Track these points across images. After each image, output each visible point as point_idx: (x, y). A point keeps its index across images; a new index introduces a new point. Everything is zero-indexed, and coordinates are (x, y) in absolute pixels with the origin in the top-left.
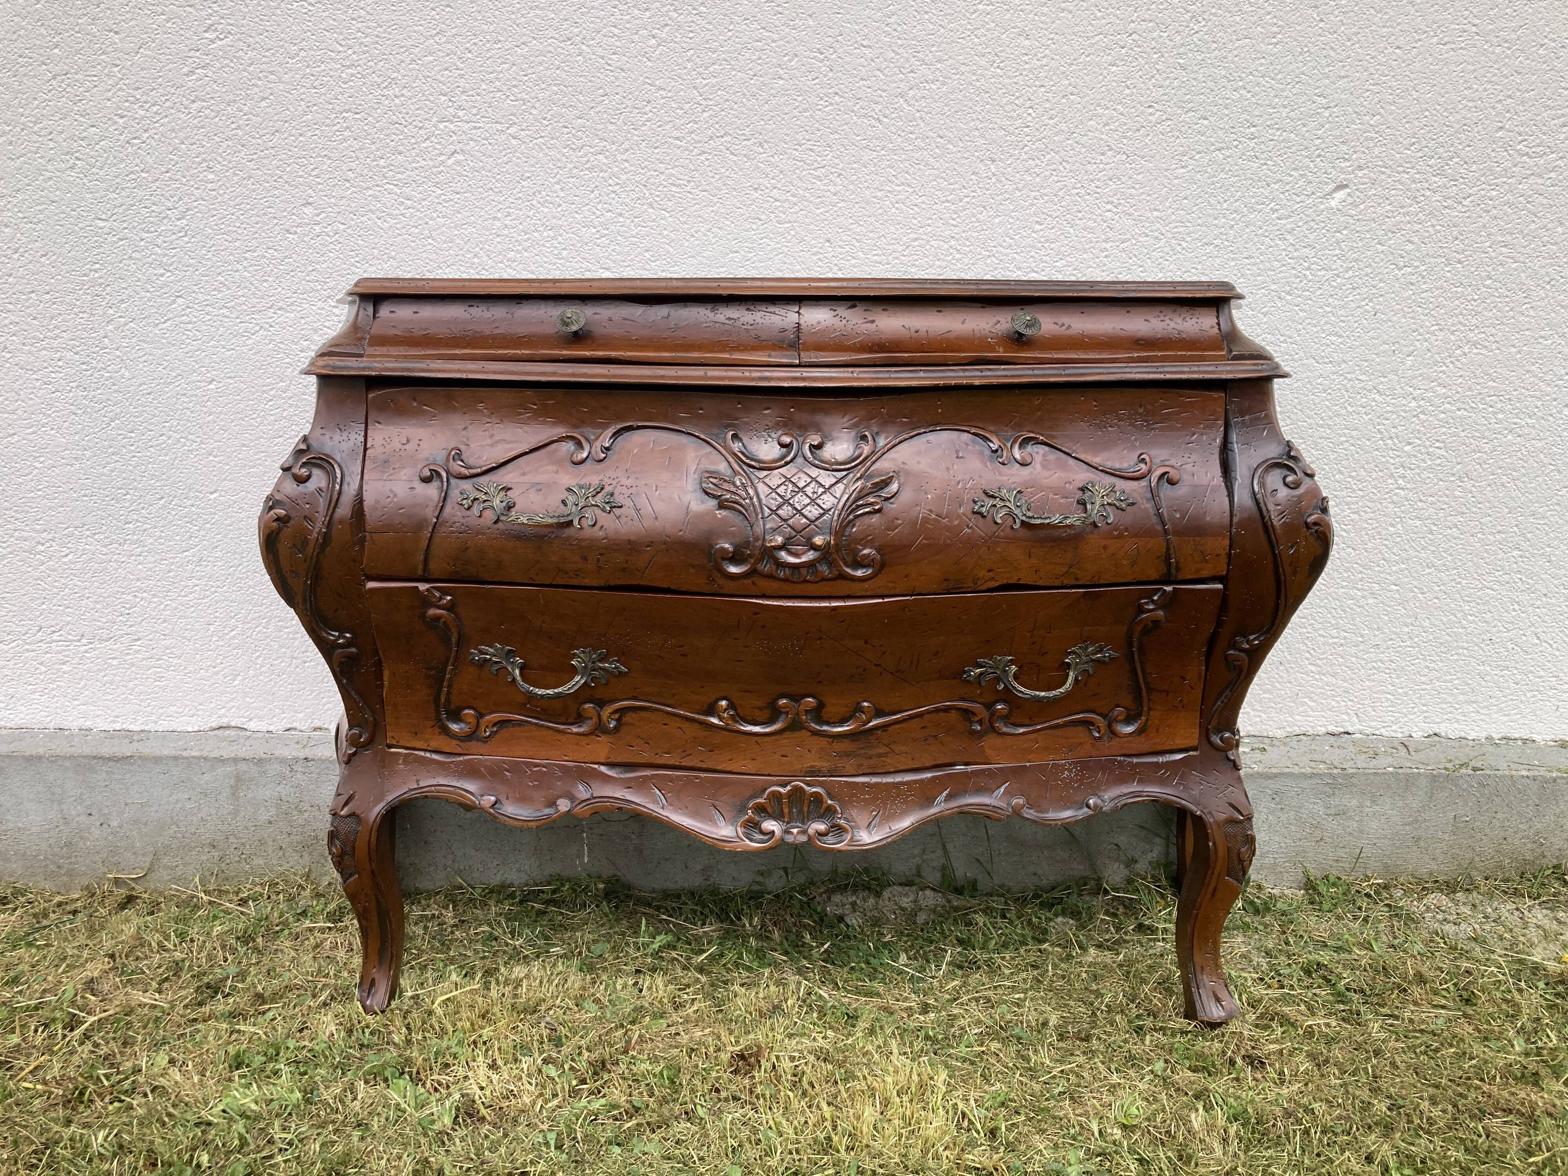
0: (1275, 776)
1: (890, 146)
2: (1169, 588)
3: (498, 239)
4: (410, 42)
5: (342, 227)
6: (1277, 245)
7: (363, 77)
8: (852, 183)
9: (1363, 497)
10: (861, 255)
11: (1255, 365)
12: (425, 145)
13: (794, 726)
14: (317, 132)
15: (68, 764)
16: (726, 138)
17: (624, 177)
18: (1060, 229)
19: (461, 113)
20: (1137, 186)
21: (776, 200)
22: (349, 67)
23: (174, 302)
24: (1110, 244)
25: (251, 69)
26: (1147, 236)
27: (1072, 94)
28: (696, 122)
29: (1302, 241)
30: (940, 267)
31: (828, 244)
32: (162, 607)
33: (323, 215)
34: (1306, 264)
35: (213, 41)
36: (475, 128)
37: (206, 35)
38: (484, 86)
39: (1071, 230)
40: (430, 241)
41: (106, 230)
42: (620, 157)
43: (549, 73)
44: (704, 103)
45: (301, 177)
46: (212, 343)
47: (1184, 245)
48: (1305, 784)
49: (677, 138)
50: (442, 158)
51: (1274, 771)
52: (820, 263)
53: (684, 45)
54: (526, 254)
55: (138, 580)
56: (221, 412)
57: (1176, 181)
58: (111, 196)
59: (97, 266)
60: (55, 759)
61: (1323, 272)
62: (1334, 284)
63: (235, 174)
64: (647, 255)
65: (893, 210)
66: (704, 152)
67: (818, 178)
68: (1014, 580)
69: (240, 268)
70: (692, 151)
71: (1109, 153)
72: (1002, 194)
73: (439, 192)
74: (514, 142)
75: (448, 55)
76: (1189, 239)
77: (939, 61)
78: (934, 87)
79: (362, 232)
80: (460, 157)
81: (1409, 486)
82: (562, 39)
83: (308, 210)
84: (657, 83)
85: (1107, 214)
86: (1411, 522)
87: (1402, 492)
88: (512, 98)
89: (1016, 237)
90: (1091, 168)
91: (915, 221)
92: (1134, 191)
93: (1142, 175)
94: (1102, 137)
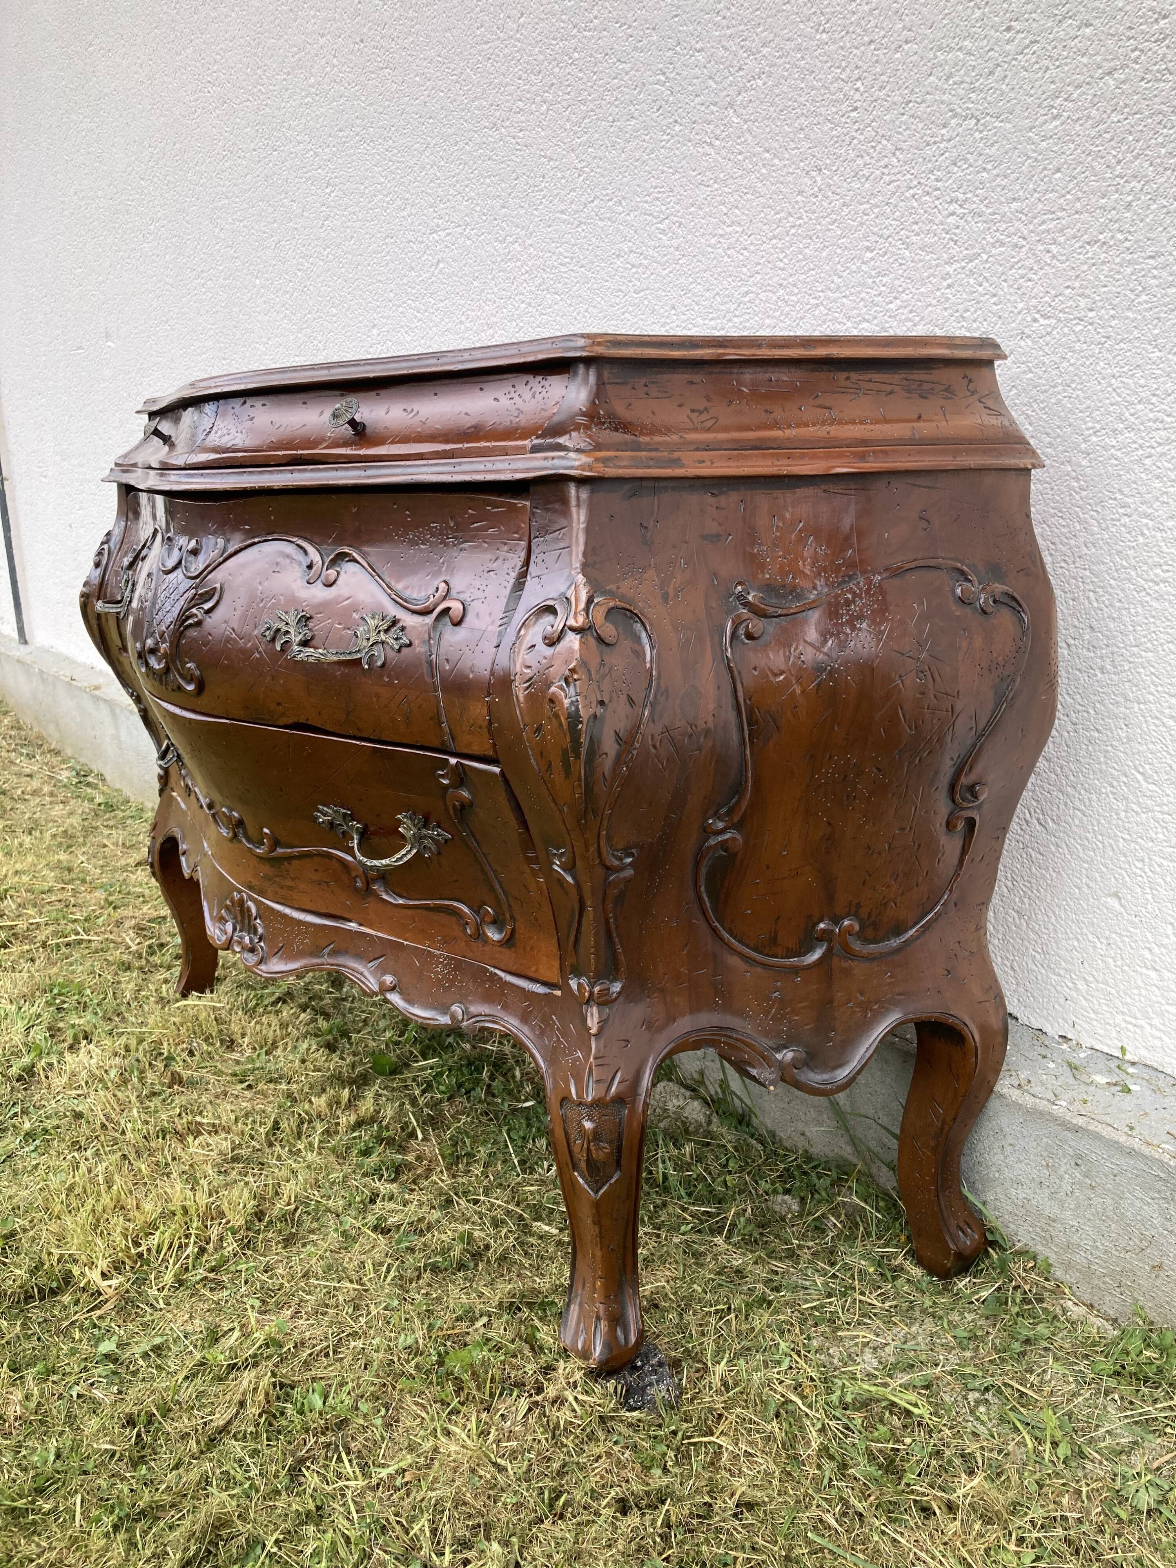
0: (1076, 1130)
1: (722, 176)
2: (453, 761)
7: (393, 202)
8: (690, 232)
11: (546, 458)
12: (424, 258)
13: (236, 837)
14: (375, 260)
16: (595, 203)
17: (530, 264)
18: (893, 254)
19: (440, 222)
20: (989, 167)
21: (633, 266)
22: (387, 196)
24: (954, 266)
26: (1002, 244)
27: (907, 42)
28: (574, 190)
31: (673, 312)
36: (448, 235)
38: (451, 191)
39: (907, 253)
42: (527, 242)
43: (485, 165)
44: (579, 166)
47: (1054, 248)
48: (1125, 1162)
49: (562, 212)
50: (433, 268)
51: (1080, 1121)
53: (564, 103)
57: (1044, 144)
63: (344, 307)
65: (726, 259)
66: (581, 223)
67: (664, 232)
68: (302, 720)
70: (572, 224)
71: (954, 122)
72: (828, 215)
73: (433, 302)
74: (468, 242)
75: (432, 166)
76: (1062, 239)
77: (764, 45)
78: (760, 82)
80: (441, 265)
85: (949, 220)
88: (466, 198)
89: (845, 274)
90: (929, 151)
91: (745, 270)
92: (985, 174)
93: (996, 146)
94: (945, 98)
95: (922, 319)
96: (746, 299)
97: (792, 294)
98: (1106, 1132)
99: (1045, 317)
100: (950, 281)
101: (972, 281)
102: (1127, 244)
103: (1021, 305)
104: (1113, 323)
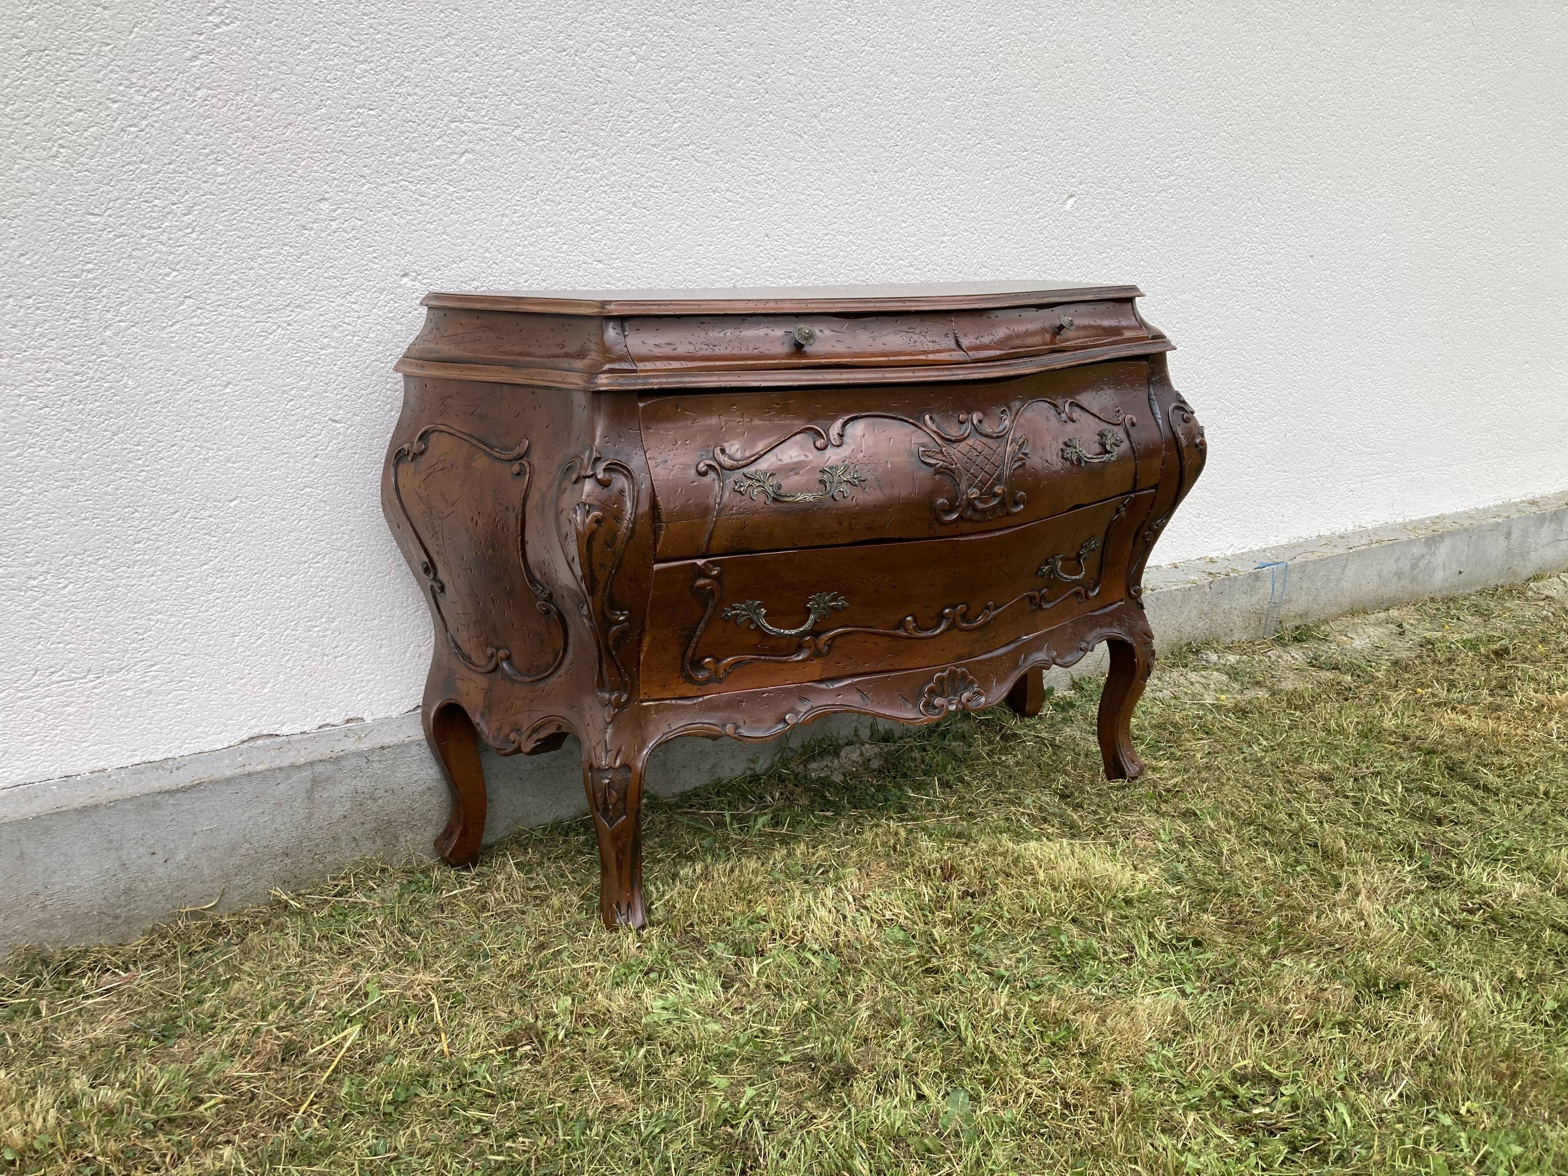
1: (809, 157)
2: (1133, 496)
3: (507, 235)
4: (421, 42)
5: (360, 223)
6: (1038, 238)
7: (376, 73)
8: (783, 187)
10: (790, 247)
12: (437, 143)
13: (949, 627)
14: (332, 127)
16: (691, 147)
17: (613, 179)
18: (917, 226)
19: (470, 114)
20: (962, 194)
21: (729, 201)
22: (362, 63)
23: (182, 303)
25: (261, 58)
27: (923, 121)
28: (668, 132)
29: (1051, 235)
32: (181, 626)
33: (339, 211)
35: (217, 26)
36: (483, 129)
37: (210, 18)
38: (491, 90)
40: (444, 236)
41: (100, 226)
42: (609, 161)
43: (548, 80)
44: (675, 115)
45: (317, 172)
46: (227, 345)
47: (988, 237)
49: (654, 146)
50: (454, 157)
52: (761, 254)
53: (658, 63)
54: (531, 249)
55: (152, 601)
56: (238, 417)
57: (984, 190)
58: (106, 188)
59: (90, 266)
61: (1062, 257)
62: (1068, 265)
63: (246, 168)
64: (633, 248)
65: (811, 210)
66: (675, 158)
67: (759, 182)
68: (1078, 502)
69: (256, 265)
70: (665, 157)
71: (946, 168)
72: (881, 198)
73: (452, 189)
74: (519, 143)
75: (457, 57)
76: (991, 234)
77: (840, 90)
78: (837, 111)
79: (378, 228)
80: (471, 156)
82: (559, 49)
83: (325, 206)
84: (638, 95)
85: (944, 214)
88: (516, 102)
89: (890, 233)
100: (944, 245)
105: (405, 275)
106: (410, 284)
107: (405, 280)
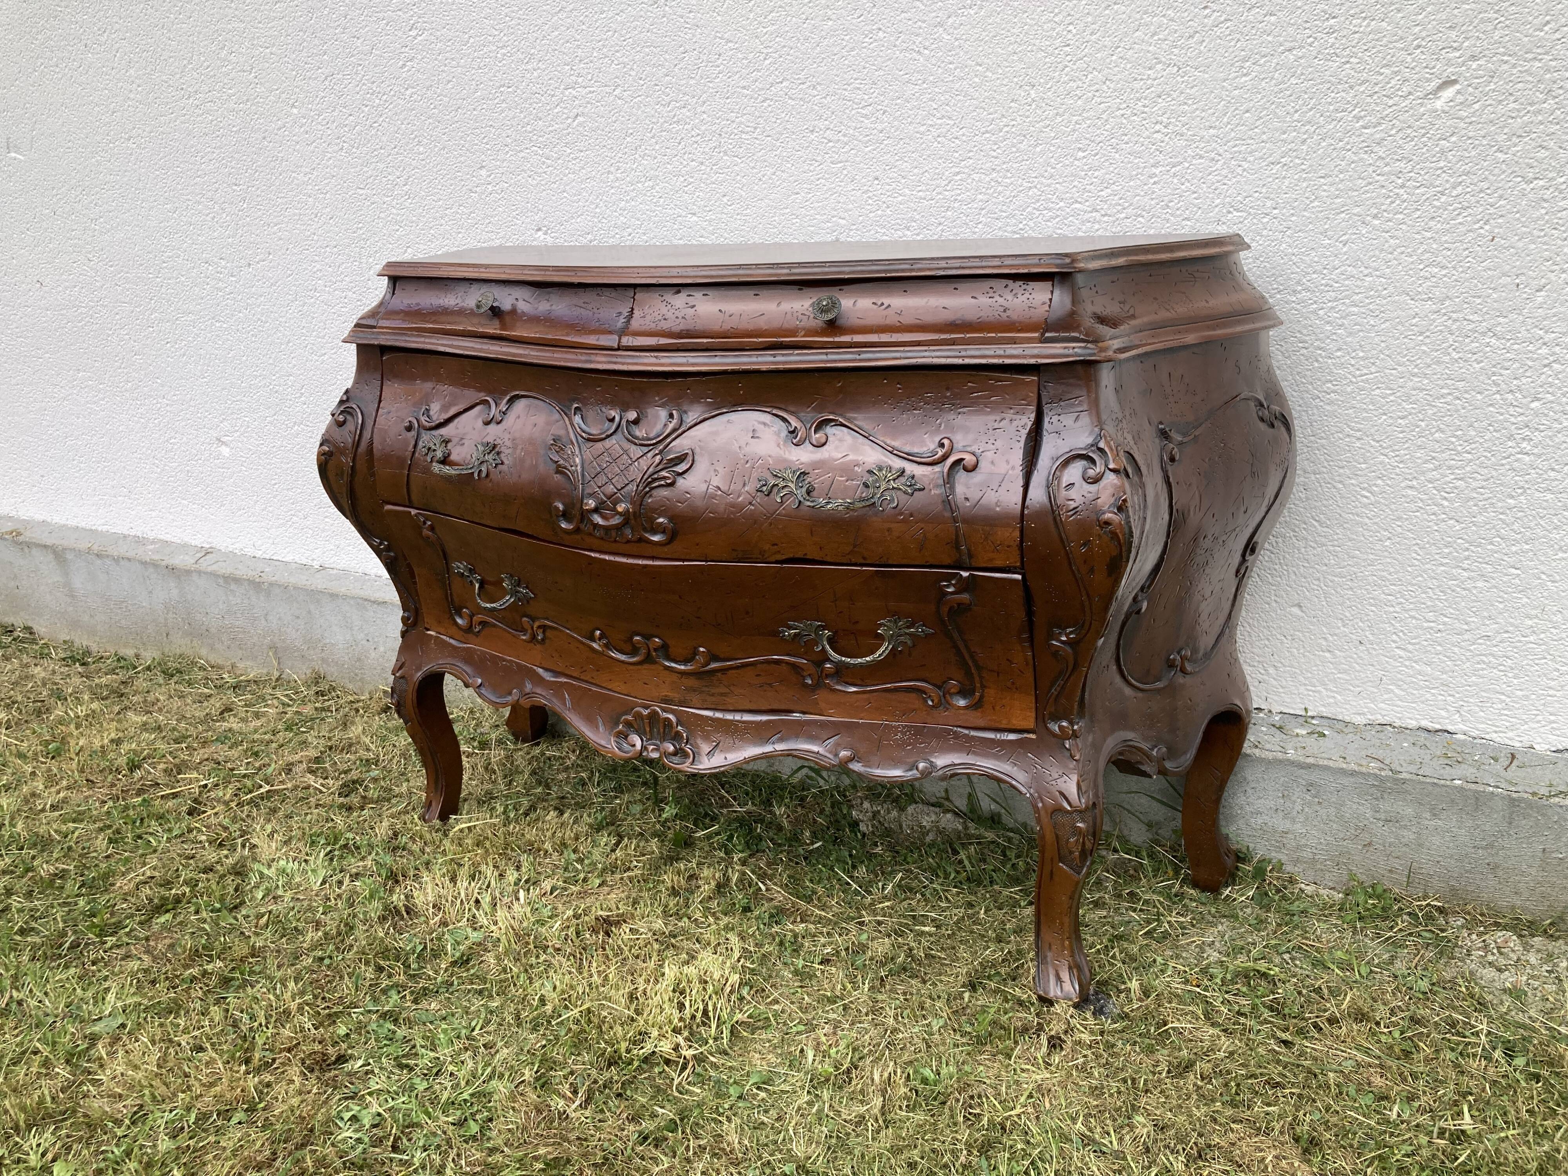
1: (931, 78)
2: (965, 574)
3: (612, 191)
4: (542, 20)
5: (506, 185)
6: (1361, 159)
7: (512, 55)
8: (896, 119)
9: (1470, 461)
10: (907, 191)
12: (556, 111)
13: (648, 660)
14: (484, 106)
15: (352, 602)
16: (784, 84)
17: (703, 128)
18: (1104, 155)
19: (580, 80)
21: (830, 141)
22: (502, 48)
24: (1160, 169)
25: (439, 57)
26: (1201, 157)
28: (759, 71)
29: (1395, 153)
30: (981, 201)
31: (876, 182)
34: (1400, 181)
35: (415, 38)
36: (591, 92)
37: (410, 32)
38: (595, 54)
39: (1117, 156)
41: (364, 197)
42: (699, 109)
43: (642, 35)
44: (765, 51)
45: (477, 145)
47: (1245, 165)
49: (744, 88)
50: (570, 121)
52: (870, 201)
54: (633, 203)
57: (1236, 92)
58: (365, 169)
60: (345, 597)
61: (1422, 190)
62: (1436, 203)
63: (436, 146)
64: (725, 199)
65: (936, 144)
66: (766, 99)
67: (866, 116)
68: (799, 555)
70: (756, 99)
71: (1158, 67)
72: (1042, 120)
73: (569, 151)
74: (619, 102)
75: (568, 28)
76: (1252, 159)
78: (972, 12)
80: (582, 119)
81: (1536, 451)
83: (483, 172)
84: (726, 35)
85: (1155, 135)
86: (1537, 494)
87: (1527, 458)
88: (616, 62)
89: (1058, 166)
90: (1137, 85)
91: (957, 155)
92: (1186, 107)
93: (1196, 89)
94: (1150, 48)
95: (1131, 205)
96: (959, 177)
97: (1005, 177)
98: (1331, 764)
99: (1237, 210)
100: (1156, 179)
101: (1175, 181)
102: (1303, 167)
103: (1217, 202)
104: (1293, 219)
105: (539, 229)
106: (543, 237)
107: (540, 233)
